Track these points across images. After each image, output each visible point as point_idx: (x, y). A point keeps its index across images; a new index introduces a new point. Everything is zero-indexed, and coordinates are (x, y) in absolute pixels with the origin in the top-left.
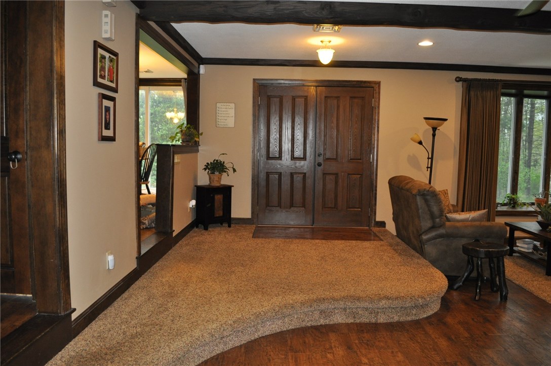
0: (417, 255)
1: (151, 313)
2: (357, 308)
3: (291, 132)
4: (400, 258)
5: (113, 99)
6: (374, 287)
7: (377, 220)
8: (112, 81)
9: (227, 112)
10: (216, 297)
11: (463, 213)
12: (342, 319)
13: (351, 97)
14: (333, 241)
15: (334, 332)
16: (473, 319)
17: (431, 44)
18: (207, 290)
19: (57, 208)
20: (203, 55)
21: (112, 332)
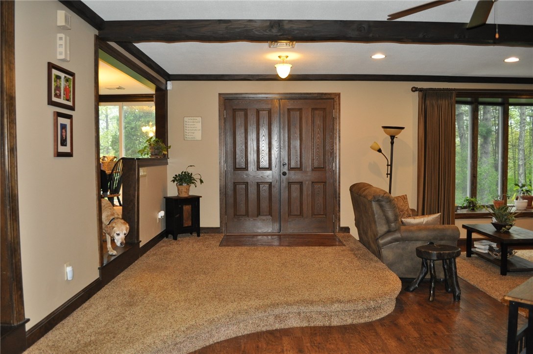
0: (376, 258)
1: (107, 321)
2: (310, 312)
3: (256, 143)
4: (358, 263)
5: (69, 117)
6: (328, 292)
7: (341, 226)
8: (68, 100)
9: (194, 126)
10: (174, 305)
11: (418, 217)
12: (297, 323)
13: (312, 109)
14: (297, 247)
15: (288, 336)
16: (424, 320)
17: (384, 56)
18: (166, 298)
19: (9, 223)
20: (170, 72)
21: (66, 341)
